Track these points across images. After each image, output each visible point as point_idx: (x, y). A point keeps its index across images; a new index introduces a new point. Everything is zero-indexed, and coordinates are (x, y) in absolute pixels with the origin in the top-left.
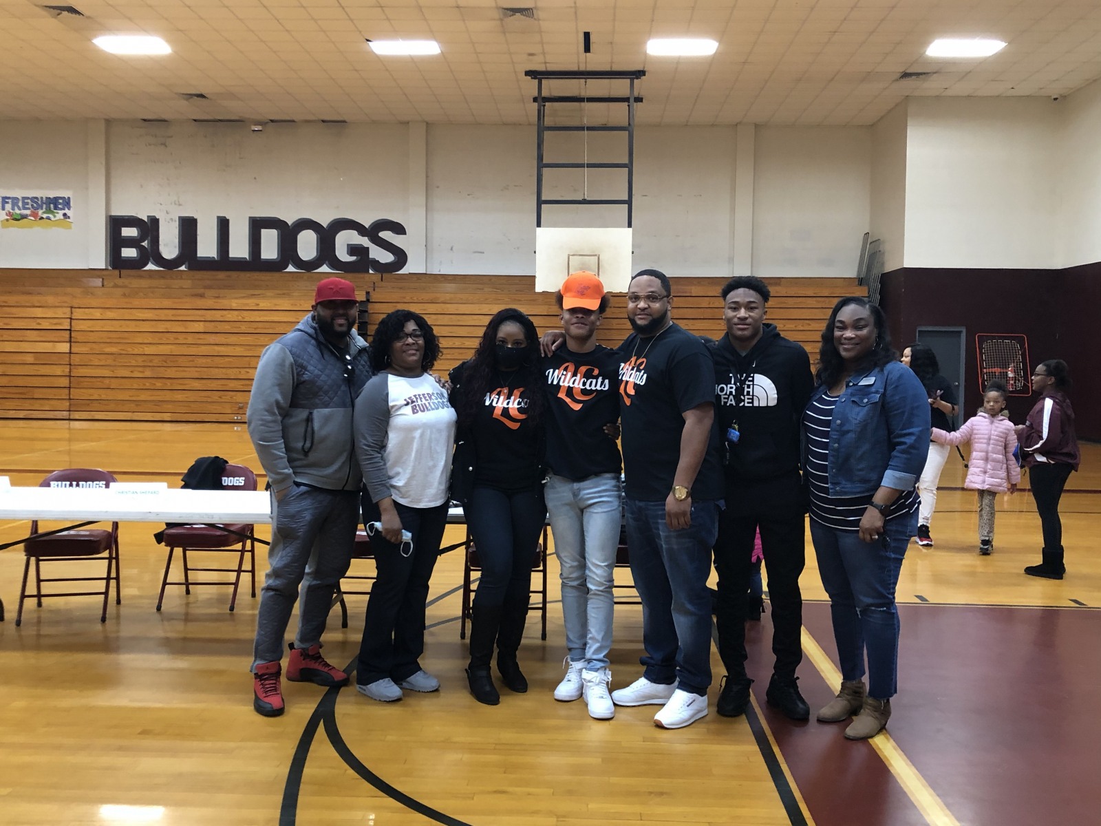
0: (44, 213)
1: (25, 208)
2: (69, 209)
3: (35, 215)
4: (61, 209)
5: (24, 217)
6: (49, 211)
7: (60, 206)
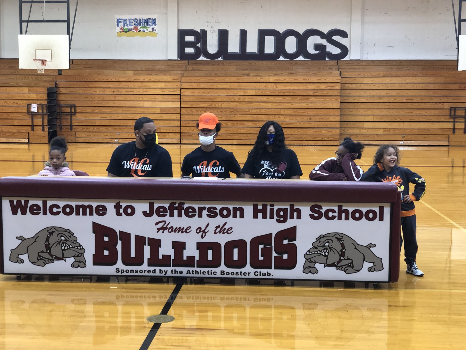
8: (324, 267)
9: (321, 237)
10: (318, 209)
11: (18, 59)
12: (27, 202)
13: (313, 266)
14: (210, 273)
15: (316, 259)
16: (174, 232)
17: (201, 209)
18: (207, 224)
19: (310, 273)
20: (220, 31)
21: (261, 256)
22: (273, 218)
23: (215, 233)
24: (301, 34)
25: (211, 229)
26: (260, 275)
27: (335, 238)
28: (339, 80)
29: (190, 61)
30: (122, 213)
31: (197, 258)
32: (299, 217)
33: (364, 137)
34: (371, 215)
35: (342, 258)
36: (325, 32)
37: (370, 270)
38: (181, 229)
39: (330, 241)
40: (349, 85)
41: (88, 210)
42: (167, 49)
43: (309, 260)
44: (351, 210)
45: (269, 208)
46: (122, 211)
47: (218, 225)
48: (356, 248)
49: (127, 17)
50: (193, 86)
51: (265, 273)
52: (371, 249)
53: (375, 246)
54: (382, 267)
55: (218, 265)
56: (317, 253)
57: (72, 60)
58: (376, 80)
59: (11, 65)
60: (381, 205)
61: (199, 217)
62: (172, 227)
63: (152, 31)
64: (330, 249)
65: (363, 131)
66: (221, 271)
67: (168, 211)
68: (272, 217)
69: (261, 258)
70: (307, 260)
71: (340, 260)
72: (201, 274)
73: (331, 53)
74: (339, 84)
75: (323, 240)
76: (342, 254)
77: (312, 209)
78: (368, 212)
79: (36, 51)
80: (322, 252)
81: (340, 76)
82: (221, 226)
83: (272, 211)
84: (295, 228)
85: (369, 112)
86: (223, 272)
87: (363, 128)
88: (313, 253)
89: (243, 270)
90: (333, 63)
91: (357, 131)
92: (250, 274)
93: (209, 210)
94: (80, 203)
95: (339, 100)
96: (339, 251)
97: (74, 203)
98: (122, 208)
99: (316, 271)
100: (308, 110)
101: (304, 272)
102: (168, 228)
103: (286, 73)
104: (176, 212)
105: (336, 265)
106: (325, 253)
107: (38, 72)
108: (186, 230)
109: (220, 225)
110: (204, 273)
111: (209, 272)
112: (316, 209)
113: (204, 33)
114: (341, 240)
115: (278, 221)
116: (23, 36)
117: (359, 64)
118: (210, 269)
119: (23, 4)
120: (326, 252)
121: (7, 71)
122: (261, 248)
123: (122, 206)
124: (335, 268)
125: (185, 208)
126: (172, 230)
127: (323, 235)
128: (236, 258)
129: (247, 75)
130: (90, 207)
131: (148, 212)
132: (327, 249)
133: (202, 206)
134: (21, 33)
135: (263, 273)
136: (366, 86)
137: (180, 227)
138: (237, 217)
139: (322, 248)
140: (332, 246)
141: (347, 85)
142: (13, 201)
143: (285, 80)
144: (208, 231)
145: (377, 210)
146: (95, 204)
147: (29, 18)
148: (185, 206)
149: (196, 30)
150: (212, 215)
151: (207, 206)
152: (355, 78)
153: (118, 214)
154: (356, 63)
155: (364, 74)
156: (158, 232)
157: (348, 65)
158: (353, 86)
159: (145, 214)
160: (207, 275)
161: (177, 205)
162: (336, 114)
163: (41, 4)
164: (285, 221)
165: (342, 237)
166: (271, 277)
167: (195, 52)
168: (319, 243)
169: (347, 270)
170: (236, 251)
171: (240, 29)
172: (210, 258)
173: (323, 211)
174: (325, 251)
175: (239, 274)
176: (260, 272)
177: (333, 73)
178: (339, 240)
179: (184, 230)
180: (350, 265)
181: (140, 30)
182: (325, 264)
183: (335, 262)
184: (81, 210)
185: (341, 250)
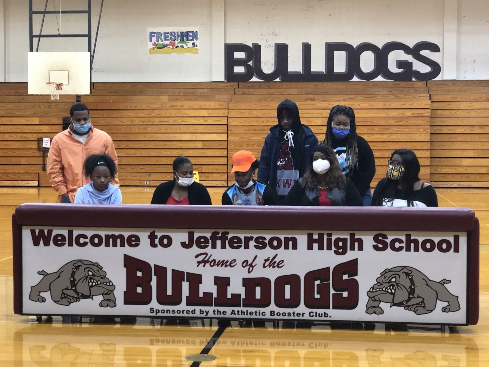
0: (179, 43)
1: (166, 40)
2: (197, 40)
3: (172, 44)
4: (191, 40)
5: (165, 46)
6: (182, 41)
7: (190, 38)
8: (391, 307)
9: (386, 271)
10: (383, 239)
11: (27, 83)
12: (50, 232)
13: (378, 306)
14: (258, 314)
15: (381, 297)
16: (216, 266)
17: (248, 240)
18: (255, 256)
19: (374, 314)
20: (277, 45)
21: (317, 294)
22: (331, 249)
23: (264, 267)
24: (380, 48)
25: (259, 262)
26: (316, 316)
27: (403, 272)
28: (429, 105)
29: (240, 83)
30: (157, 244)
31: (243, 296)
32: (361, 248)
33: (461, 177)
34: (444, 246)
35: (411, 296)
36: (411, 46)
37: (444, 310)
38: (225, 262)
39: (397, 276)
40: (442, 112)
41: (119, 240)
42: (211, 69)
43: (373, 299)
44: (421, 239)
45: (325, 237)
46: (157, 241)
47: (267, 258)
48: (427, 285)
49: (161, 30)
50: (243, 114)
51: (322, 314)
52: (445, 285)
53: (449, 282)
54: (459, 306)
55: (268, 304)
56: (382, 290)
57: (94, 83)
58: (477, 105)
59: (18, 90)
60: (457, 233)
61: (245, 248)
62: (214, 260)
63: (193, 46)
64: (398, 285)
65: (460, 170)
66: (271, 312)
67: (210, 241)
68: (329, 248)
69: (317, 296)
70: (370, 298)
71: (409, 299)
72: (247, 314)
73: (419, 72)
74: (429, 110)
75: (388, 275)
76: (412, 291)
77: (376, 239)
78: (441, 242)
79: (49, 72)
80: (388, 289)
81: (430, 100)
82: (271, 259)
83: (329, 241)
84: (356, 260)
85: (468, 146)
86: (273, 312)
87: (461, 166)
88: (377, 290)
89: (297, 310)
90: (422, 84)
91: (453, 170)
92: (304, 315)
93: (257, 240)
94: (110, 233)
95: (429, 131)
96: (407, 288)
97: (103, 233)
98: (157, 238)
99: (381, 311)
100: (389, 143)
101: (367, 313)
102: (209, 261)
103: (360, 97)
104: (219, 243)
105: (404, 304)
106: (391, 290)
107: (52, 99)
108: (231, 264)
109: (269, 258)
110: (251, 313)
111: (257, 312)
112: (380, 238)
113: (257, 48)
114: (411, 274)
115: (336, 253)
116: (34, 53)
117: (455, 86)
118: (257, 309)
119: (34, 15)
120: (393, 288)
121: (13, 98)
122: (317, 285)
123: (157, 236)
124: (403, 307)
125: (229, 238)
126: (214, 263)
127: (389, 270)
128: (287, 296)
129: (312, 100)
130: (121, 237)
131: (187, 243)
132: (393, 285)
133: (249, 236)
134: (31, 50)
135: (319, 314)
136: (464, 112)
137: (224, 261)
138: (290, 248)
139: (388, 285)
140: (399, 282)
141: (439, 112)
142: (35, 230)
143: (359, 105)
144: (255, 264)
145: (451, 240)
146: (126, 234)
147: (41, 32)
148: (230, 236)
149: (247, 45)
150: (261, 245)
151: (255, 236)
152: (449, 103)
153: (153, 245)
154: (451, 84)
155: (461, 98)
156: (198, 266)
157: (439, 86)
158: (447, 113)
159: (183, 245)
160: (254, 316)
161: (220, 235)
162: (425, 148)
163: (56, 14)
164: (344, 252)
165: (411, 272)
166: (328, 318)
167: (246, 72)
168: (384, 278)
169: (417, 310)
170: (288, 288)
171: (303, 43)
172: (258, 296)
173: (388, 241)
174: (391, 287)
175: (292, 314)
176: (316, 313)
177: (420, 96)
178: (407, 274)
179: (228, 264)
180: (421, 305)
181: (178, 45)
182: (391, 303)
183: (403, 301)
184: (111, 240)
185: (410, 287)
